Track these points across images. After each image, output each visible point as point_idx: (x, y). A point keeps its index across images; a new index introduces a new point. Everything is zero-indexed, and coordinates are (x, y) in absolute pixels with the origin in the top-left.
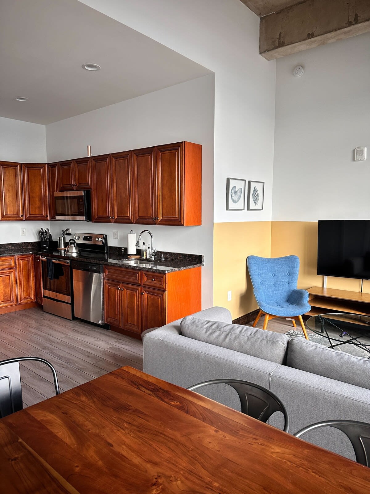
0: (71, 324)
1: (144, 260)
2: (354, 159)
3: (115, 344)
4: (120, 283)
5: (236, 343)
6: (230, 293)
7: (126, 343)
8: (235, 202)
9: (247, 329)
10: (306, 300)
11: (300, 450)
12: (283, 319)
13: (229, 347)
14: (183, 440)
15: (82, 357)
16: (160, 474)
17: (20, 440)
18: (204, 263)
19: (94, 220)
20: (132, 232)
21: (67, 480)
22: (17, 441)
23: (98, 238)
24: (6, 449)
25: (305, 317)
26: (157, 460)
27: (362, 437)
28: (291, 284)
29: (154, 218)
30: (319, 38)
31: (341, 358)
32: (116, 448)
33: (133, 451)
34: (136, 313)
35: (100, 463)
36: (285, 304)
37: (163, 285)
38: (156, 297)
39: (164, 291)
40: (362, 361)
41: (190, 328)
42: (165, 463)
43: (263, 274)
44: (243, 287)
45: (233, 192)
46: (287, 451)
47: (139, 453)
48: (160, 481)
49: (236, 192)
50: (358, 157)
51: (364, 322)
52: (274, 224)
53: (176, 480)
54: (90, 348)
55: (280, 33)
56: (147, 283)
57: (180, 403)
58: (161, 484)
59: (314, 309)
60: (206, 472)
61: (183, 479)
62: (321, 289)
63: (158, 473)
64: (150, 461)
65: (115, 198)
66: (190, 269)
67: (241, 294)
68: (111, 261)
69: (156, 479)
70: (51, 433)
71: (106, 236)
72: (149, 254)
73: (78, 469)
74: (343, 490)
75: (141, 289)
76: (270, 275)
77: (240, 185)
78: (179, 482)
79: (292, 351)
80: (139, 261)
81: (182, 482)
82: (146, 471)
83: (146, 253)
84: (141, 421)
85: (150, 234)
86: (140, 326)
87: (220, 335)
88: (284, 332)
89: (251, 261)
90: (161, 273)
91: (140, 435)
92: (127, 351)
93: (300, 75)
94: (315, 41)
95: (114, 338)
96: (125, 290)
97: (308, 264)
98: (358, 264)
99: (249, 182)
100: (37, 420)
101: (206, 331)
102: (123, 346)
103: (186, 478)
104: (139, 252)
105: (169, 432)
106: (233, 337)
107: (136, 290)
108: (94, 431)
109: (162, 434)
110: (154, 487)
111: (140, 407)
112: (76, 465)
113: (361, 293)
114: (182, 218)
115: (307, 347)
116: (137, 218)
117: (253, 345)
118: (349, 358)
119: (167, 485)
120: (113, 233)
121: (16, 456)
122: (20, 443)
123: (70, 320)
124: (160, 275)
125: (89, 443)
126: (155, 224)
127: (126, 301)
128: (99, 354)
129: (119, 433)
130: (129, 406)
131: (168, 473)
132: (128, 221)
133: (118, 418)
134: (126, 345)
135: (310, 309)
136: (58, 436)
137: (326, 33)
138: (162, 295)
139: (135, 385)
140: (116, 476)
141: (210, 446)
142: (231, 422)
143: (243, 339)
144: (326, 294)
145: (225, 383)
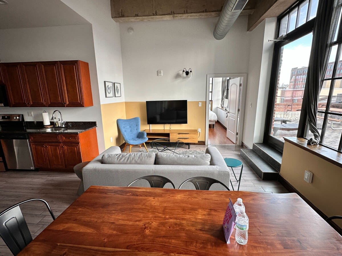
0: (6, 174)
1: (57, 128)
2: (158, 76)
3: (48, 178)
4: (45, 143)
5: (133, 161)
6: (111, 138)
7: (56, 175)
8: (109, 93)
9: (137, 154)
10: (145, 136)
11: (185, 193)
12: (136, 146)
13: (130, 163)
14: (144, 207)
15: (29, 191)
16: (144, 224)
17: (59, 244)
18: (97, 125)
19: (12, 106)
20: (45, 112)
21: (104, 247)
22: (58, 245)
23: (16, 117)
24: (53, 252)
25: (146, 143)
26: (139, 219)
27: (197, 182)
28: (138, 130)
29: (63, 103)
30: (141, 18)
31: (177, 157)
32: (117, 223)
33: (126, 220)
34: (60, 158)
35: (115, 232)
36: (137, 139)
37: (77, 140)
38: (73, 148)
39: (78, 143)
40: (184, 156)
41: (108, 159)
42: (143, 219)
43: (125, 127)
44: (116, 134)
45: (108, 88)
46: (182, 195)
47: (130, 220)
48: (147, 226)
49: (109, 88)
50: (159, 74)
51: (166, 141)
52: (126, 103)
53: (152, 222)
54: (31, 184)
55: (122, 10)
56: (65, 141)
57: (132, 193)
58: (148, 227)
59: (149, 139)
60: (161, 214)
61: (155, 221)
62: (149, 130)
63: (143, 223)
64: (136, 221)
65: (29, 91)
66: (91, 130)
67: (116, 138)
68: (29, 131)
69: (144, 226)
70: (75, 233)
71: (22, 115)
72: (60, 124)
73: (106, 240)
74: (204, 200)
75: (61, 144)
76: (128, 127)
77: (110, 85)
78: (154, 223)
79: (158, 158)
80: (54, 129)
81: (155, 222)
82: (138, 225)
83: (58, 123)
84: (120, 207)
85: (60, 112)
86: (64, 165)
87: (125, 159)
88: (137, 151)
89: (119, 122)
90: (76, 134)
91: (124, 213)
92: (59, 180)
93: (132, 33)
94: (138, 18)
95: (46, 175)
96: (49, 146)
97: (143, 120)
98: (158, 117)
99: (114, 83)
100: (60, 230)
101: (117, 159)
102: (54, 178)
103: (156, 220)
104: (52, 123)
105: (135, 206)
106: (131, 159)
107: (58, 146)
108: (100, 221)
109: (133, 208)
110: (146, 229)
111: (114, 202)
112: (103, 239)
113: (164, 130)
114: (83, 103)
115: (164, 155)
116: (50, 103)
117: (141, 160)
118: (179, 156)
119: (150, 226)
120: (28, 113)
121: (64, 252)
122: (60, 245)
123: (5, 172)
124: (74, 135)
125: (102, 227)
126: (64, 107)
127: (51, 153)
128: (39, 186)
129: (113, 217)
130: (108, 203)
131: (147, 221)
132: (42, 105)
133: (108, 211)
134: (55, 177)
135: (148, 139)
136: (81, 231)
137: (144, 16)
138: (78, 146)
139: (104, 193)
140: (127, 233)
141: (156, 204)
142: (157, 193)
143: (136, 158)
144: (151, 132)
145: (142, 179)
